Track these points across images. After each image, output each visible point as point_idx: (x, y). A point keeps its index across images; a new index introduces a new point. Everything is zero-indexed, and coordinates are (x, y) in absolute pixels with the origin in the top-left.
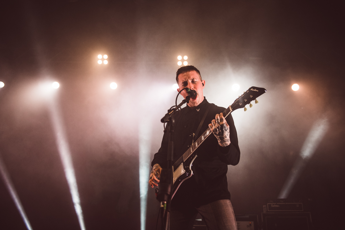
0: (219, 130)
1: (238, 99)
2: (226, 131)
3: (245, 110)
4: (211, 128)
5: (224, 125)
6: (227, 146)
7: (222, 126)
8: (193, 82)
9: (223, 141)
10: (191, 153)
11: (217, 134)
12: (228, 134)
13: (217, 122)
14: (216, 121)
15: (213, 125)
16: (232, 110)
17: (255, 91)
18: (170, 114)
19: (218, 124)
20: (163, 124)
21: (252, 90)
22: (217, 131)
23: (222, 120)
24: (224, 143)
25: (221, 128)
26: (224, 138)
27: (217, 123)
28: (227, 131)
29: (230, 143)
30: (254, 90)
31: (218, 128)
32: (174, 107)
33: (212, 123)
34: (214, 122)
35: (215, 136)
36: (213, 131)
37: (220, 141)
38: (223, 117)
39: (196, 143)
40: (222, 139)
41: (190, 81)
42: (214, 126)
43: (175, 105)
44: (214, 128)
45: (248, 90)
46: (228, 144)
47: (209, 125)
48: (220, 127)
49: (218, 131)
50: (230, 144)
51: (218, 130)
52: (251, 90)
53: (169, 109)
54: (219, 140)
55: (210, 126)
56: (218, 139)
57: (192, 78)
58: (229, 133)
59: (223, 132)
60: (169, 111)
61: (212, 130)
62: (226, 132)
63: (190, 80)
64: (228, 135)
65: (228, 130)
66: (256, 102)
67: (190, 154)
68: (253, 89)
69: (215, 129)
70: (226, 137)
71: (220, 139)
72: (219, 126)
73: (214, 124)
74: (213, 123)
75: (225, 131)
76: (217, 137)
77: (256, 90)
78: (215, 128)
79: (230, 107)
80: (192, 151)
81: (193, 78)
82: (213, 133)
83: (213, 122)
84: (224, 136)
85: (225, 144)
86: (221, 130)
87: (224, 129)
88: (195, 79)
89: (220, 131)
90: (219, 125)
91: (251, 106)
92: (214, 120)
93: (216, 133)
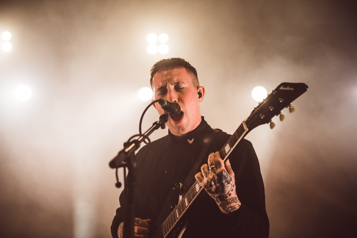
0: (215, 184)
1: (258, 107)
2: (228, 183)
3: (272, 126)
4: (201, 181)
5: (224, 173)
6: (235, 211)
7: (220, 176)
8: (178, 88)
9: (226, 202)
10: (177, 219)
11: (213, 190)
12: (232, 188)
13: (210, 168)
14: (208, 168)
15: (204, 174)
16: (247, 130)
17: (288, 89)
18: (127, 150)
19: (213, 173)
20: (115, 170)
21: (283, 89)
22: (211, 186)
23: (218, 165)
24: (228, 206)
25: (218, 179)
26: (227, 197)
27: (210, 171)
28: (231, 183)
29: (240, 204)
30: (285, 89)
31: (213, 179)
32: (136, 138)
33: (202, 171)
34: (206, 170)
35: (209, 195)
36: (206, 186)
37: (220, 202)
38: (220, 160)
39: (186, 198)
40: (224, 199)
41: (172, 87)
42: (206, 177)
43: (138, 133)
44: (205, 180)
45: (275, 90)
46: (236, 208)
47: (196, 176)
48: (216, 177)
49: (214, 186)
50: (241, 207)
51: (213, 183)
52: (281, 88)
53: (126, 141)
54: (218, 202)
55: (198, 177)
56: (215, 199)
57: (175, 80)
58: (235, 186)
59: (223, 187)
60: (127, 145)
61: (202, 184)
62: (230, 185)
63: (172, 84)
64: (232, 190)
65: (233, 182)
66: (291, 110)
67: (175, 221)
68: (284, 87)
69: (208, 183)
70: (230, 195)
71: (219, 200)
72: (214, 177)
73: (206, 174)
74: (204, 172)
75: (226, 183)
76: (214, 197)
77: (290, 88)
78: (208, 181)
79: (243, 124)
80: (178, 216)
81: (177, 80)
82: (206, 189)
83: (204, 169)
84: (226, 193)
85: (230, 209)
86: (218, 183)
87: (224, 181)
88: (181, 82)
89: (218, 185)
90: (215, 175)
91: (282, 118)
92: (206, 165)
93: (211, 189)
